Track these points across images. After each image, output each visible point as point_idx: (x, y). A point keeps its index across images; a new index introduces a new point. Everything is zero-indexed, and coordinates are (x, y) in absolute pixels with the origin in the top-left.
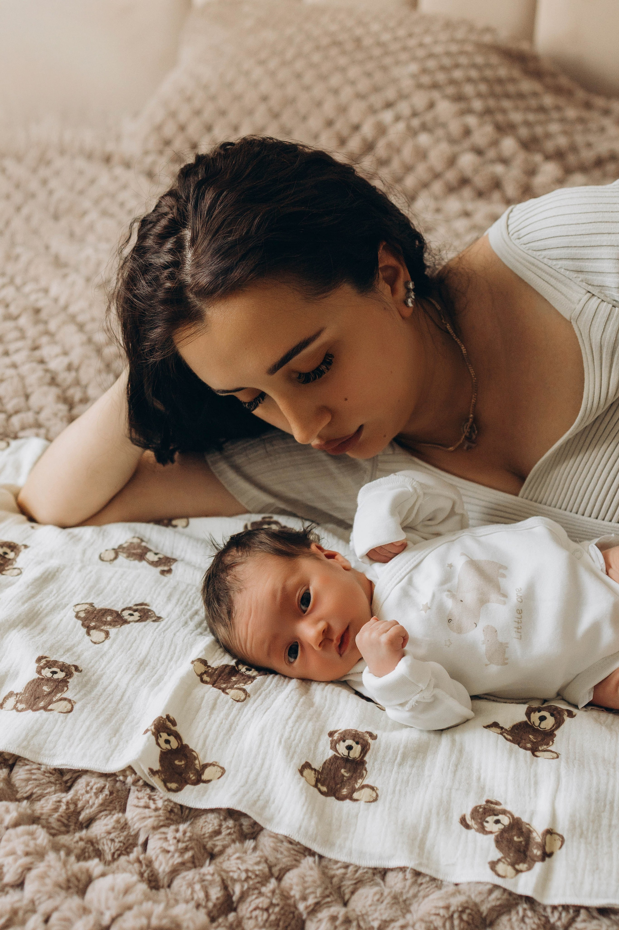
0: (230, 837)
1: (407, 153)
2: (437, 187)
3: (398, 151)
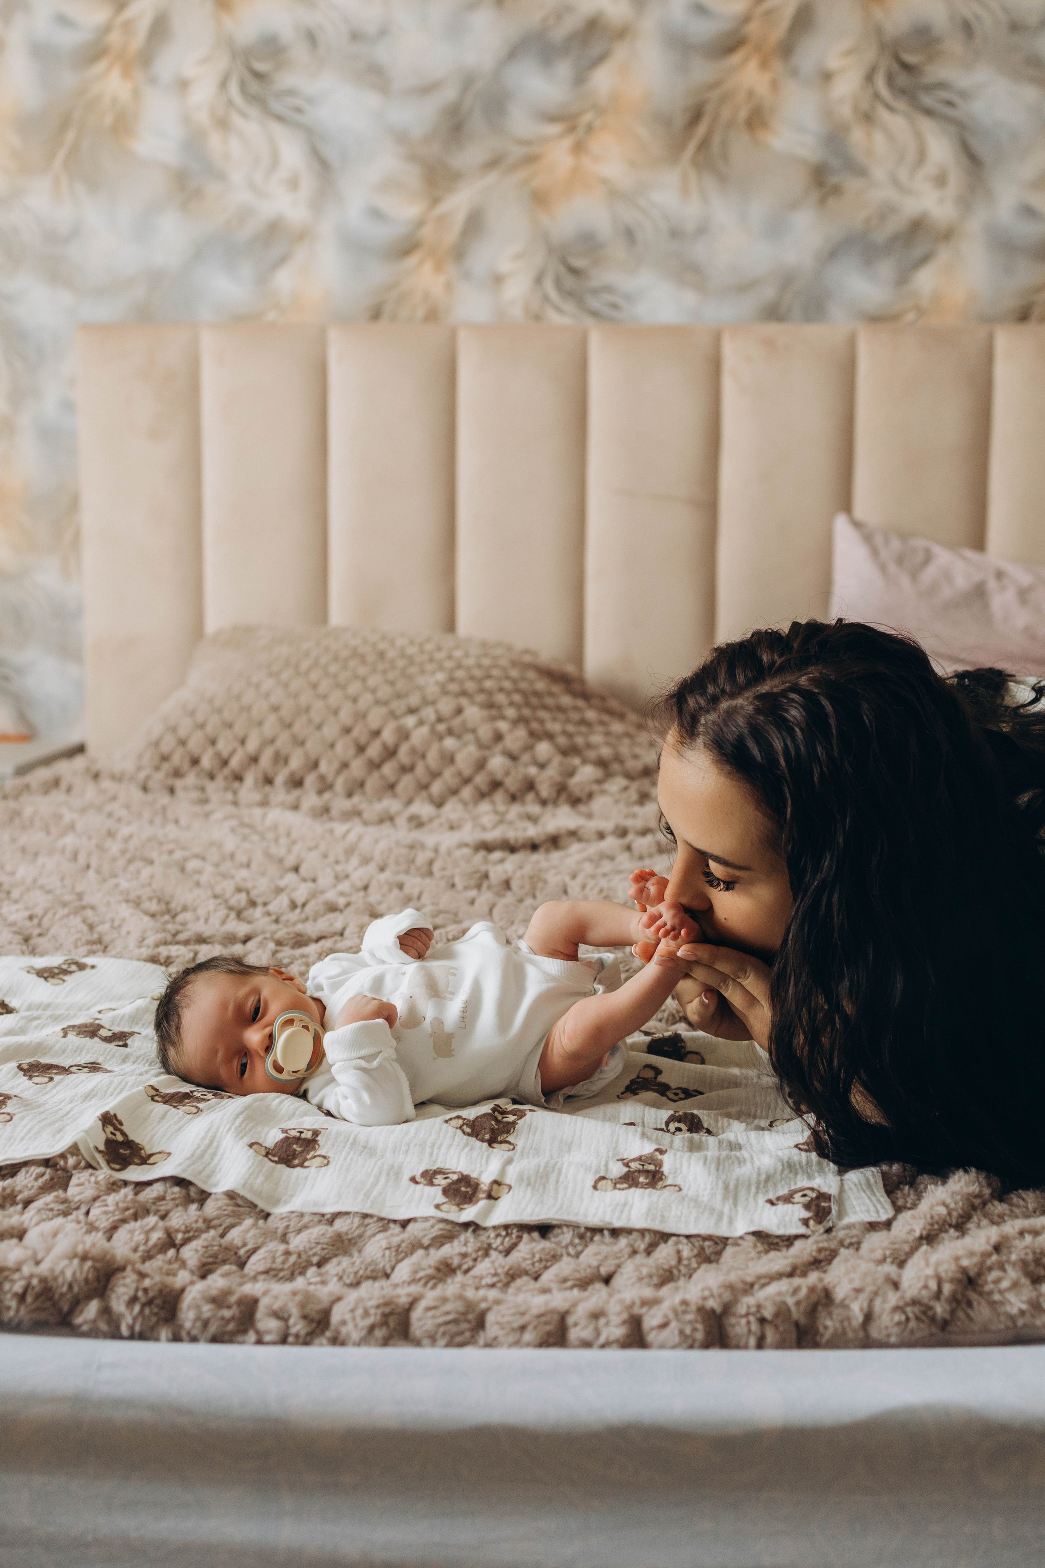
0: (173, 1202)
1: (432, 758)
2: (467, 792)
3: (423, 756)
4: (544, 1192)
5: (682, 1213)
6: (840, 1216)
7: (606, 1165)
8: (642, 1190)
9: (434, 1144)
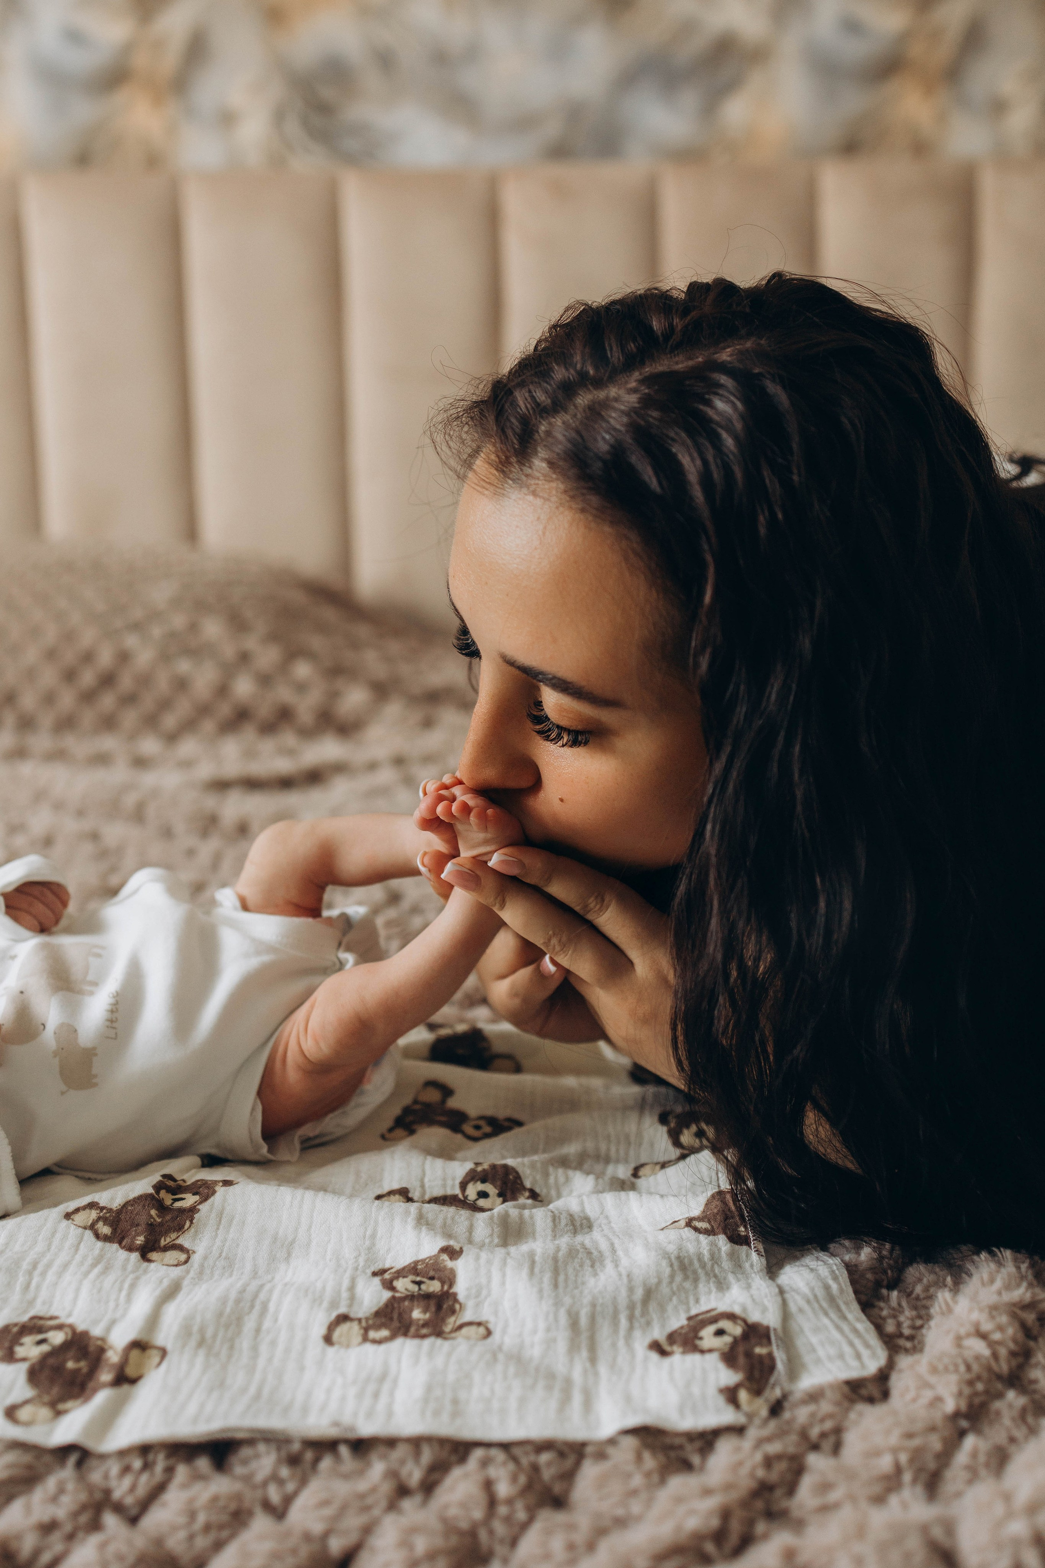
4: (230, 1357)
5: (492, 1391)
6: (793, 1373)
7: (352, 1288)
8: (416, 1342)
9: (35, 1265)
